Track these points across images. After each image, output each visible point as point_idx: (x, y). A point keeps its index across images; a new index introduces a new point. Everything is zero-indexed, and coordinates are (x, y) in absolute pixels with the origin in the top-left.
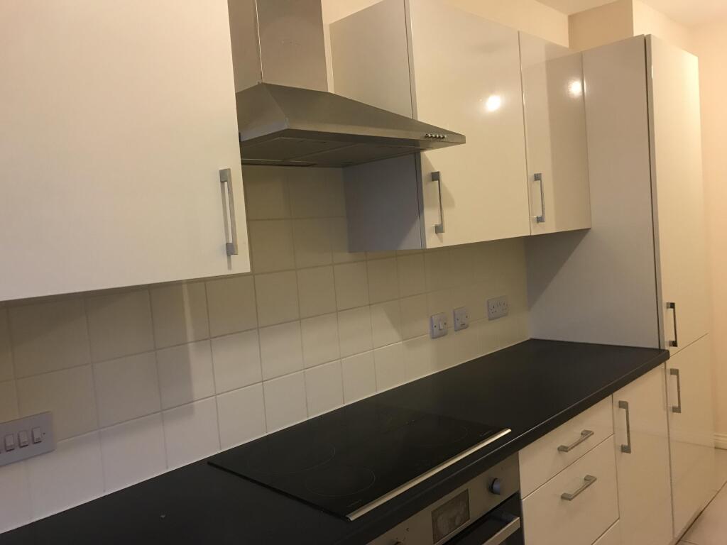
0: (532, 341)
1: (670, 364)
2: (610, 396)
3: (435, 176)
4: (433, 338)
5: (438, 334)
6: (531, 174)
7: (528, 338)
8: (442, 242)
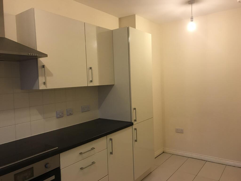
0: (99, 119)
1: (134, 127)
2: (106, 136)
3: (43, 66)
4: (57, 118)
5: (59, 116)
6: (88, 67)
7: (98, 118)
8: (47, 87)
